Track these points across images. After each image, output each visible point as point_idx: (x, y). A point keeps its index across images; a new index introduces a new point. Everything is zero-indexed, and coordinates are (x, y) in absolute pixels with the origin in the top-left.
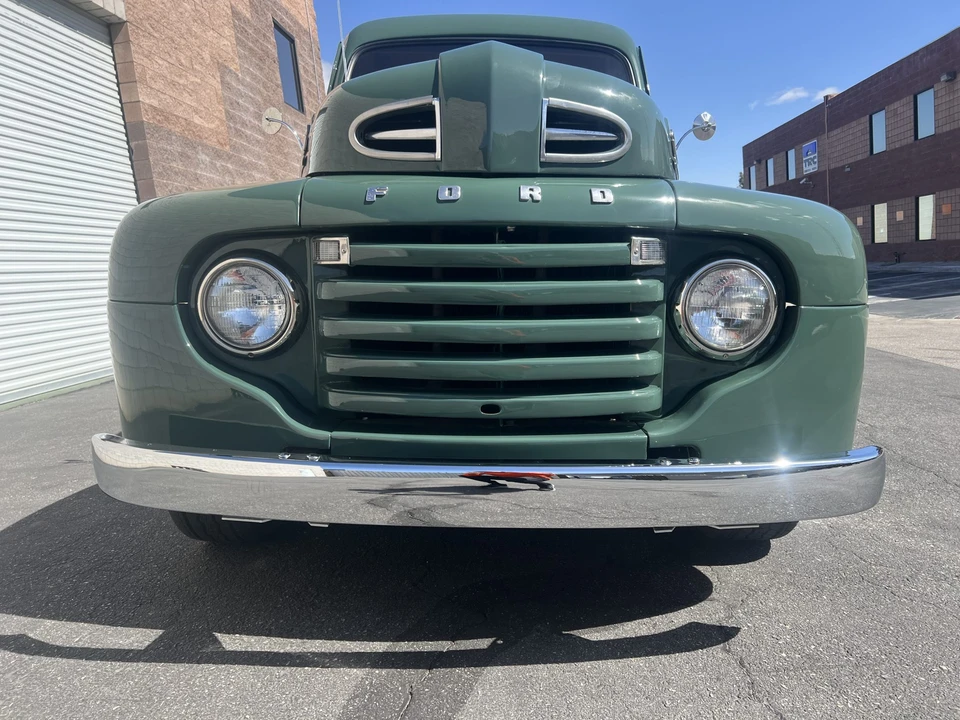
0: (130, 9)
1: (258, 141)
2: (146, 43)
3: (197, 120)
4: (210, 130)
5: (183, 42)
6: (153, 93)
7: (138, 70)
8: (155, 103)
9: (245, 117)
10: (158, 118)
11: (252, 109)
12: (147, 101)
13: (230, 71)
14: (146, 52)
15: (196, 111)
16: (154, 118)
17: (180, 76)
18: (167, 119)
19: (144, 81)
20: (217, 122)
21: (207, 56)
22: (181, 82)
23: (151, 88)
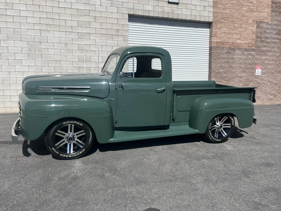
0: (215, 18)
1: (274, 42)
2: (219, 26)
3: (238, 41)
4: (245, 43)
5: (238, 20)
6: (219, 38)
7: (214, 33)
8: (219, 41)
9: (268, 35)
10: (219, 44)
11: (274, 32)
12: (215, 41)
13: (264, 22)
14: (219, 28)
15: (239, 39)
16: (217, 45)
17: (234, 31)
18: (223, 44)
19: (215, 36)
20: (250, 40)
21: (250, 21)
22: (234, 32)
23: (218, 37)
